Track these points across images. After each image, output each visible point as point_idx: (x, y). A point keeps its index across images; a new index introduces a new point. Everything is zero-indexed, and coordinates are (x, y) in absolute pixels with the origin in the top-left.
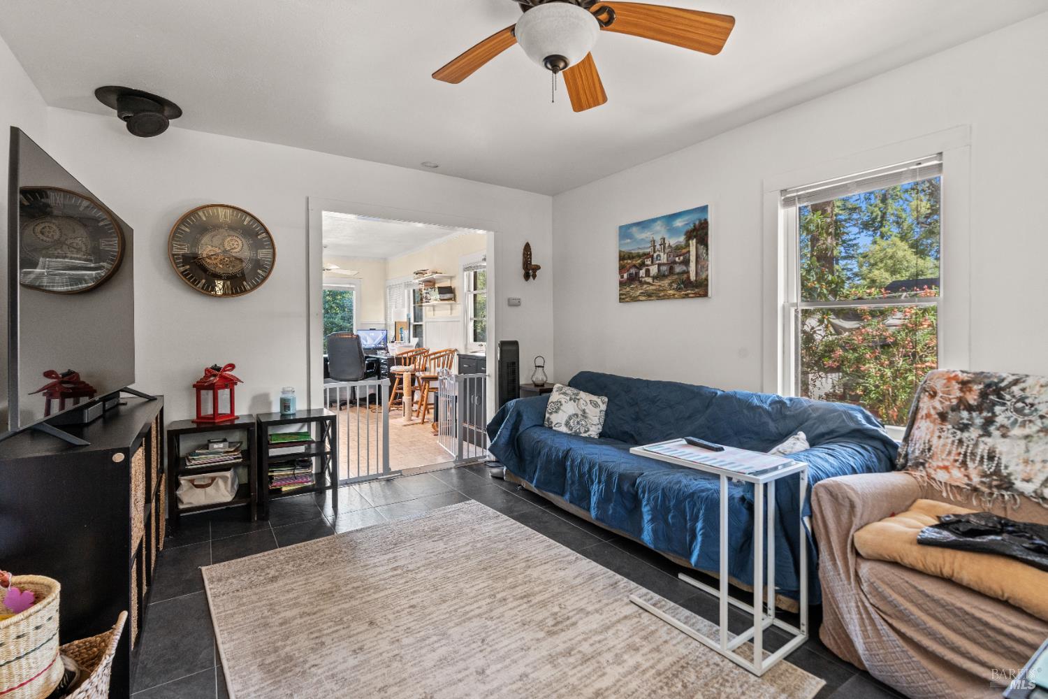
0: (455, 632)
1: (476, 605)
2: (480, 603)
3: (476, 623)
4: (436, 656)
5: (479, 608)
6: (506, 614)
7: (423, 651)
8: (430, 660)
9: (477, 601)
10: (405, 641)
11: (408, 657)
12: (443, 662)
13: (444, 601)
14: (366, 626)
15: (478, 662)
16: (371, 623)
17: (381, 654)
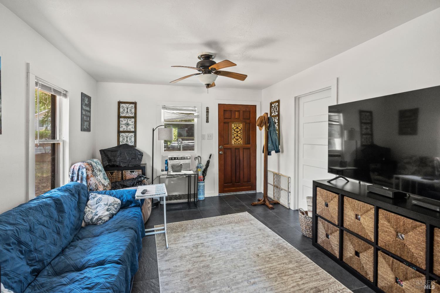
0: (230, 248)
1: (221, 256)
2: (219, 256)
3: (223, 250)
4: (236, 243)
5: (220, 255)
6: (212, 251)
7: (240, 245)
8: (239, 243)
9: (220, 257)
10: (246, 248)
11: (244, 244)
12: (235, 241)
13: (232, 259)
14: (260, 255)
15: (226, 240)
16: (258, 255)
17: (252, 246)
